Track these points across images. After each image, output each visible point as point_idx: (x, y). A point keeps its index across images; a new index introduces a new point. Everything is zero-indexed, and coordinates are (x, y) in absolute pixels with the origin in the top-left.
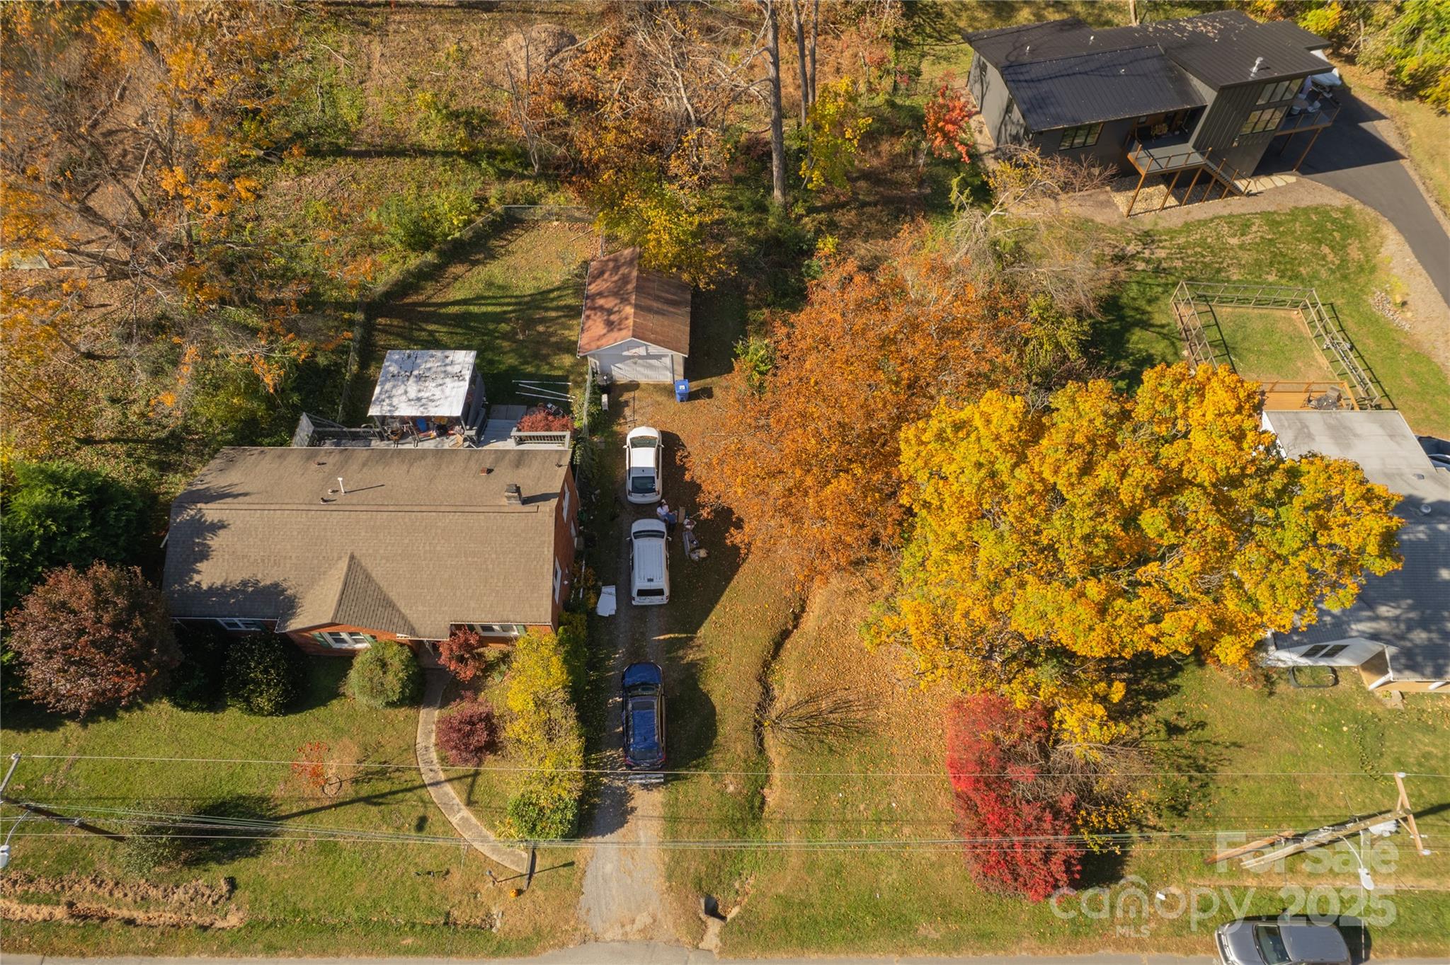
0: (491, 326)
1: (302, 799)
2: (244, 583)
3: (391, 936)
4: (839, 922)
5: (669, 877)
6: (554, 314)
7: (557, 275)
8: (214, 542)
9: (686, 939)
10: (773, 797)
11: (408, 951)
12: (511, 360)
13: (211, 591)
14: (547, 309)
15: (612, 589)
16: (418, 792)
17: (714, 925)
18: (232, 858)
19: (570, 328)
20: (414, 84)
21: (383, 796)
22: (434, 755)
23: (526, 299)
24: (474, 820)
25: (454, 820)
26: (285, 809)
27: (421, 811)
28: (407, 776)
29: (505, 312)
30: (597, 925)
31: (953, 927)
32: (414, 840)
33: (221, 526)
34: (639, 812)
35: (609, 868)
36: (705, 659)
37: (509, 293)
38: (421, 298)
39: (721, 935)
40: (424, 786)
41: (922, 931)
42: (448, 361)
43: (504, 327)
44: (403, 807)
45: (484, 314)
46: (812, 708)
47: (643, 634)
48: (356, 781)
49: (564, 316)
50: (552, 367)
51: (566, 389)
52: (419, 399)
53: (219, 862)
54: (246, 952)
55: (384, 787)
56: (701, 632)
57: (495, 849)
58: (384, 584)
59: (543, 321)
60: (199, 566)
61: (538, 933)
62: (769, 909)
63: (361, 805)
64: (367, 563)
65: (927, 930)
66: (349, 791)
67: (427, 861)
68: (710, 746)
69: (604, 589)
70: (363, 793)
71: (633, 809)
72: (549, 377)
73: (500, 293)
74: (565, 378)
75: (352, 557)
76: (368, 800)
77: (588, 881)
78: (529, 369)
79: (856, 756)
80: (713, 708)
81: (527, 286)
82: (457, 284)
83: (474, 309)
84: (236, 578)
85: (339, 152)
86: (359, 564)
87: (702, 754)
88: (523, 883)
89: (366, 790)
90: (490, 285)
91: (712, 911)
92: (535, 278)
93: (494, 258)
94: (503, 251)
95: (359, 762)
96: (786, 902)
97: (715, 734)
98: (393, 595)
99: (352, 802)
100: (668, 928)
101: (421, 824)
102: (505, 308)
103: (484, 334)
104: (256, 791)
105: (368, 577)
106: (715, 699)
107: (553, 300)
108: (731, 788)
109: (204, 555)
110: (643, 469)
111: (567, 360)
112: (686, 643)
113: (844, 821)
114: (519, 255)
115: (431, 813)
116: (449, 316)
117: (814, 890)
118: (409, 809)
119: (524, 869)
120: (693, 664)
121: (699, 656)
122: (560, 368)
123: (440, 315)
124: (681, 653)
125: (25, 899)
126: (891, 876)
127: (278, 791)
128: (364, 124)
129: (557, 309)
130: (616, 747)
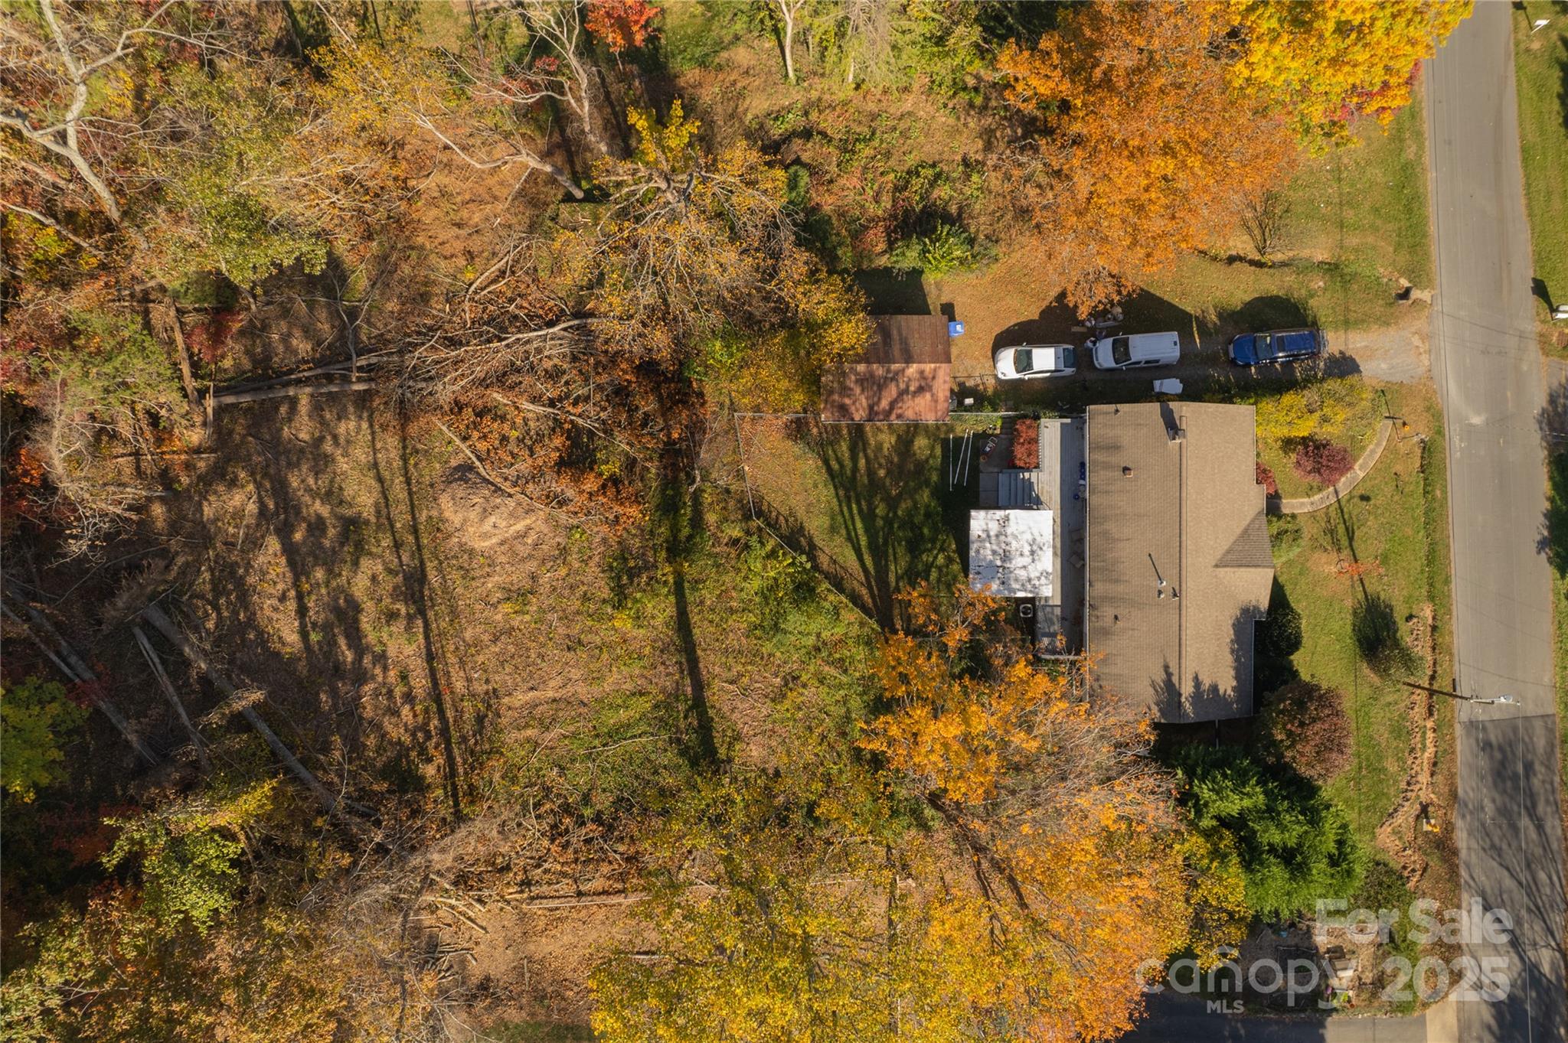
0: (880, 523)
1: (1353, 586)
2: (1232, 651)
3: (1436, 505)
4: (1409, 210)
5: (1388, 324)
6: (862, 462)
7: (810, 464)
8: (1206, 683)
9: (1426, 312)
10: (1321, 255)
11: (1444, 492)
12: (925, 496)
13: (1237, 678)
14: (855, 469)
15: (1157, 383)
16: (1343, 503)
17: (1415, 294)
18: (1394, 623)
19: (879, 447)
20: (574, 645)
21: (1347, 529)
22: (1317, 497)
23: (841, 493)
24: (1361, 461)
25: (1362, 475)
26: (1360, 596)
27: (1356, 500)
28: (1333, 514)
29: (860, 511)
30: (1421, 370)
31: (1407, 135)
32: (1378, 500)
33: (1196, 678)
34: (1342, 348)
35: (1384, 366)
36: (1215, 307)
37: (837, 508)
38: (864, 591)
39: (1422, 289)
40: (1339, 501)
41: (1412, 156)
42: (984, 536)
43: (881, 510)
44: (1355, 513)
45: (867, 531)
46: (1253, 225)
47: (1196, 356)
48: (1339, 550)
49: (865, 450)
50: (932, 455)
51: (958, 440)
52: (1032, 553)
53: (1396, 631)
54: (1449, 596)
55: (1341, 529)
56: (1189, 309)
57: (1378, 444)
58: (1232, 539)
59: (871, 473)
60: (1221, 692)
61: (1428, 409)
62: (1403, 259)
63: (1355, 545)
64: (1219, 554)
65: (1410, 153)
66: (1346, 553)
67: (1389, 489)
68: (1288, 300)
69: (1157, 390)
70: (1347, 543)
71: (1341, 352)
72: (945, 456)
73: (839, 518)
74: (945, 442)
75: (1217, 566)
76: (1351, 539)
77: (1394, 379)
78: (935, 478)
79: (1291, 193)
80: (1256, 299)
81: (825, 494)
82: (841, 560)
83: (863, 541)
84: (1229, 659)
85: (699, 704)
86: (1221, 560)
87: (1295, 307)
88: (1399, 422)
89: (1345, 542)
90: (833, 530)
91: (1405, 295)
92: (816, 486)
93: (802, 528)
94: (791, 519)
95: (1326, 550)
96: (1398, 247)
97: (1278, 297)
98: (1239, 531)
99: (1352, 550)
100: (1420, 324)
101: (1365, 498)
102: (855, 511)
103: (891, 527)
104: (1349, 619)
105: (1228, 552)
106: (1247, 298)
107: (842, 466)
108: (1321, 284)
109: (1214, 688)
110: (1057, 358)
111: (921, 443)
112: (1202, 324)
113: (1341, 204)
114: (793, 502)
115: (1357, 493)
116: (876, 564)
117: (1390, 227)
118: (1356, 509)
119: (1390, 422)
120: (1220, 316)
121: (1212, 310)
122: (932, 448)
123: (876, 572)
124: (1210, 325)
125: (1424, 749)
126: (1377, 174)
127: (1349, 603)
128: (650, 688)
129: (854, 459)
130: (1293, 369)
